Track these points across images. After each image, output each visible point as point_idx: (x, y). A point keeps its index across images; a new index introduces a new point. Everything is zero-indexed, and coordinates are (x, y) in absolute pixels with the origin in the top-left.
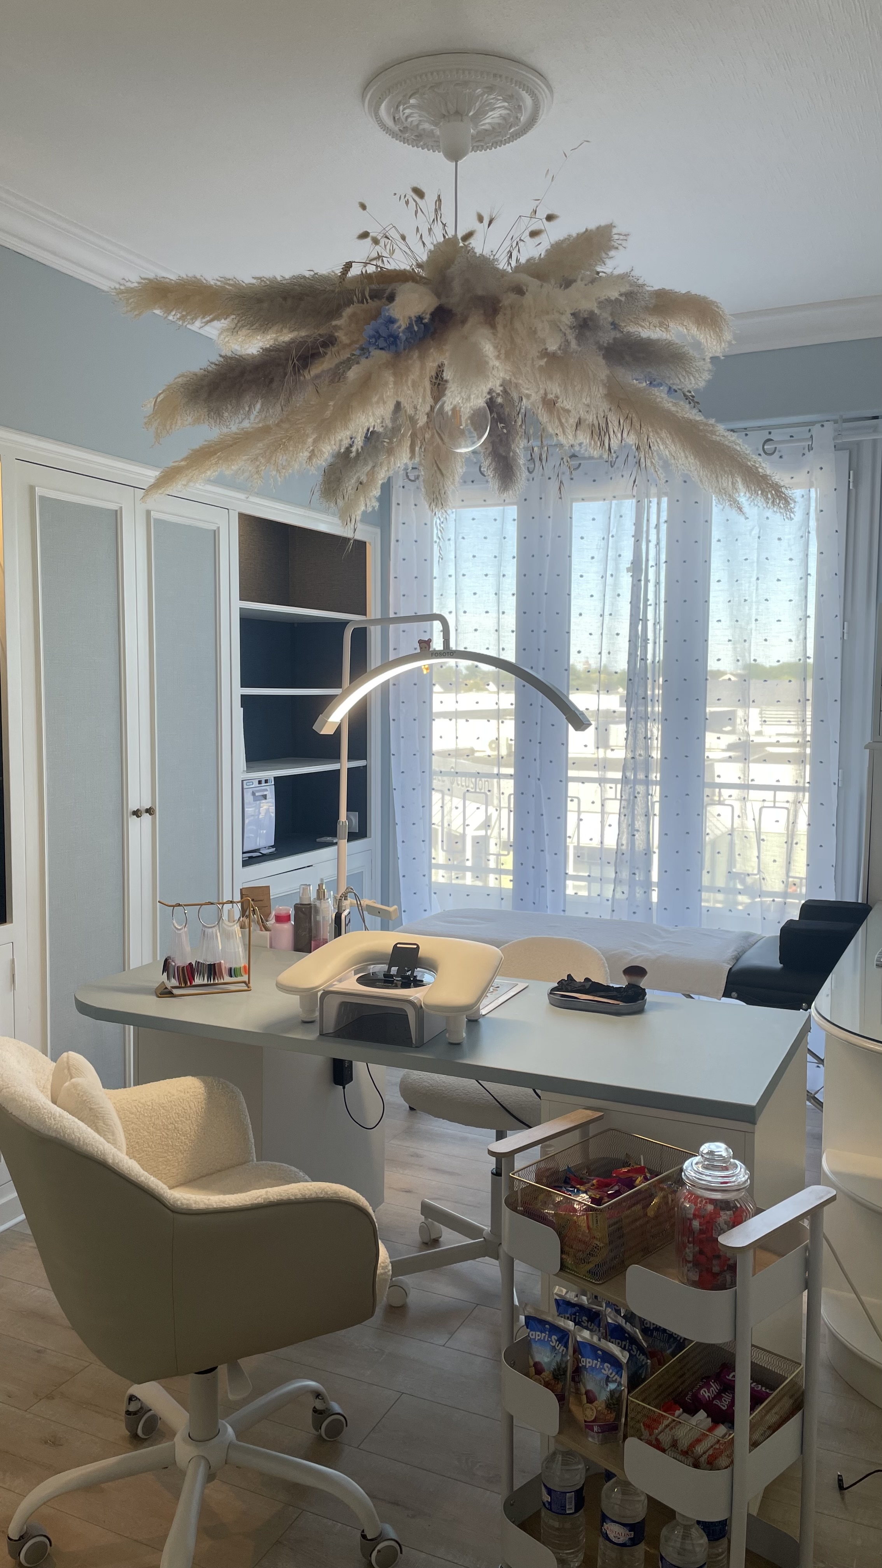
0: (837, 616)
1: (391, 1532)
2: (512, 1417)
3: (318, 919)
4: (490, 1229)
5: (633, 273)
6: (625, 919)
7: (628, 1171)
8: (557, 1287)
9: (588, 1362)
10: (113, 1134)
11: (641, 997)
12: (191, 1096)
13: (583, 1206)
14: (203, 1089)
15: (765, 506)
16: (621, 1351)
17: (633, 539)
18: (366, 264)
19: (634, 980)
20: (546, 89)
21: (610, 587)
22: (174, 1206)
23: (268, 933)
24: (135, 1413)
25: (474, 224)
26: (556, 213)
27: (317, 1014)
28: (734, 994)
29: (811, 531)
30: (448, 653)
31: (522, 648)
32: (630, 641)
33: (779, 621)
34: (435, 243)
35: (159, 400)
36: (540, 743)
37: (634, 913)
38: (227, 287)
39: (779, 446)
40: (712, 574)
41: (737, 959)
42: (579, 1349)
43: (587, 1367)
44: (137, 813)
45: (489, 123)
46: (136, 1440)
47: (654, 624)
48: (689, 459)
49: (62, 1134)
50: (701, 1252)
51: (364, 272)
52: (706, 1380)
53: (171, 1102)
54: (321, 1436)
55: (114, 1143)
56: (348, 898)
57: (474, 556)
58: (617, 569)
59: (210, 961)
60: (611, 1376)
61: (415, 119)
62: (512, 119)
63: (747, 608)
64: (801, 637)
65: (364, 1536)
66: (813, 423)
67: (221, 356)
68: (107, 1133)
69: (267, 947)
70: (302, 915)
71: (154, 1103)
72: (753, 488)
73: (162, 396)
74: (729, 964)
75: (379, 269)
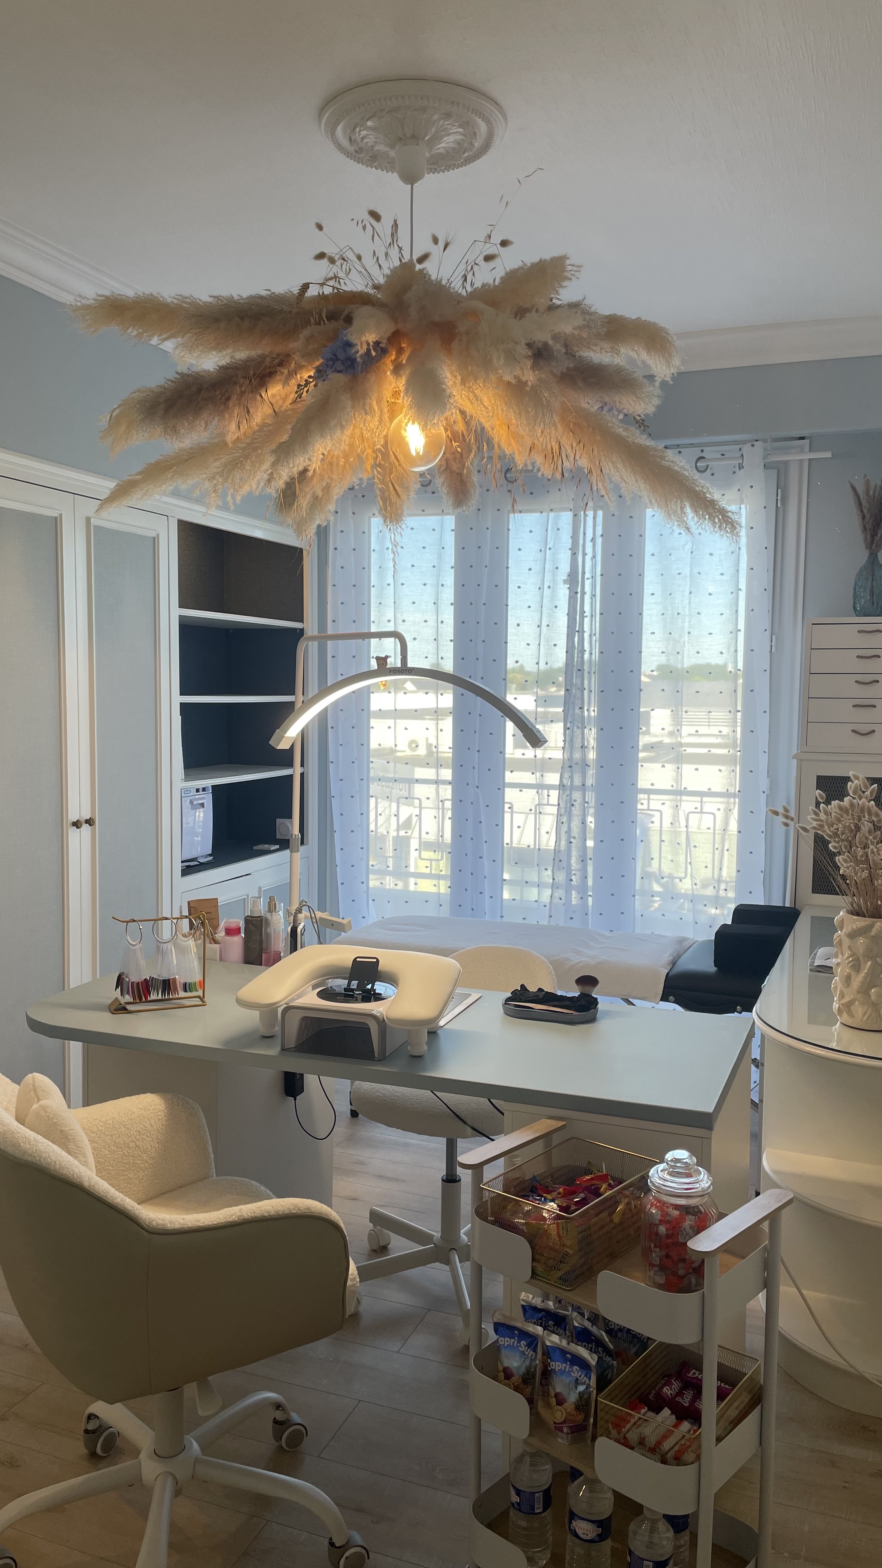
0: (766, 630)
1: (358, 1538)
2: (479, 1420)
3: (268, 932)
4: (440, 1235)
5: (586, 302)
6: (561, 924)
7: (592, 1179)
8: (524, 1293)
9: (557, 1365)
10: (85, 1156)
11: (594, 1006)
12: (151, 1113)
13: (552, 1214)
14: (164, 1106)
15: (712, 529)
16: (589, 1354)
17: (570, 551)
18: (322, 285)
19: (587, 990)
20: (500, 117)
21: (548, 599)
22: (150, 1227)
23: (218, 946)
24: (93, 1432)
25: (429, 247)
26: (510, 238)
27: (277, 1028)
28: (671, 998)
29: (741, 548)
30: (406, 670)
31: (460, 657)
32: (567, 652)
33: (710, 634)
34: (392, 267)
35: (114, 415)
36: (478, 751)
37: (571, 918)
38: (184, 305)
39: (710, 464)
40: (645, 587)
41: (674, 963)
42: (548, 1352)
43: (557, 1370)
44: (77, 824)
45: (443, 147)
46: (95, 1458)
47: (590, 635)
48: (640, 483)
49: (38, 1158)
50: (667, 1256)
51: (321, 293)
52: (667, 1378)
53: (132, 1120)
54: (282, 1447)
55: (85, 1164)
56: (303, 912)
57: (413, 566)
58: (554, 580)
59: (165, 976)
60: (580, 1379)
61: (370, 140)
62: (466, 145)
63: (680, 621)
64: (732, 649)
65: (332, 1544)
66: (744, 442)
67: (177, 373)
68: (78, 1155)
69: (216, 960)
70: (251, 927)
71: (115, 1122)
72: (701, 513)
73: (117, 412)
74: (666, 968)
75: (336, 291)
